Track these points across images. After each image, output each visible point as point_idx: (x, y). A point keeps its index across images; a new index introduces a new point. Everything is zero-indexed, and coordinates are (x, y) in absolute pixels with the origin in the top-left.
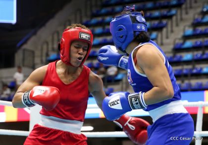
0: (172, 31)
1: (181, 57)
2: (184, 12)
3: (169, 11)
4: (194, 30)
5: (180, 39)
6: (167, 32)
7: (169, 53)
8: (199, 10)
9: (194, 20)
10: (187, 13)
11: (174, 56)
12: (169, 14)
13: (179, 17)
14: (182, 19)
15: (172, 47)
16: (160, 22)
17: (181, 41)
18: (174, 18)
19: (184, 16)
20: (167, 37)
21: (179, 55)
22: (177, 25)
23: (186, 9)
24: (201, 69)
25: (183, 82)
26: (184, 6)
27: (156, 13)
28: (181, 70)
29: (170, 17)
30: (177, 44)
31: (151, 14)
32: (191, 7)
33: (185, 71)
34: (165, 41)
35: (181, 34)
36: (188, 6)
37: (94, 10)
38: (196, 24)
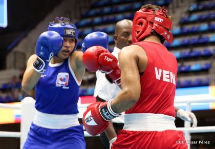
2: (171, 11)
4: (182, 29)
8: (185, 9)
9: (182, 18)
10: (174, 12)
23: (173, 8)
24: (190, 67)
26: (171, 6)
32: (178, 7)
37: (84, 12)
38: (183, 23)
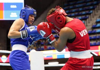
0: (91, 20)
1: (95, 31)
2: (96, 11)
3: (89, 11)
5: (95, 23)
6: (89, 20)
7: (90, 29)
10: (97, 12)
11: (93, 31)
12: (89, 13)
13: (94, 14)
14: (95, 15)
15: (91, 27)
16: (86, 16)
17: (95, 24)
18: (92, 14)
19: (96, 13)
20: (89, 23)
21: (94, 30)
22: (93, 17)
23: (97, 10)
25: (97, 41)
26: (96, 9)
27: (84, 13)
28: (96, 37)
29: (90, 14)
30: (94, 25)
31: (81, 13)
33: (97, 37)
34: (88, 24)
35: (95, 21)
36: (98, 9)
